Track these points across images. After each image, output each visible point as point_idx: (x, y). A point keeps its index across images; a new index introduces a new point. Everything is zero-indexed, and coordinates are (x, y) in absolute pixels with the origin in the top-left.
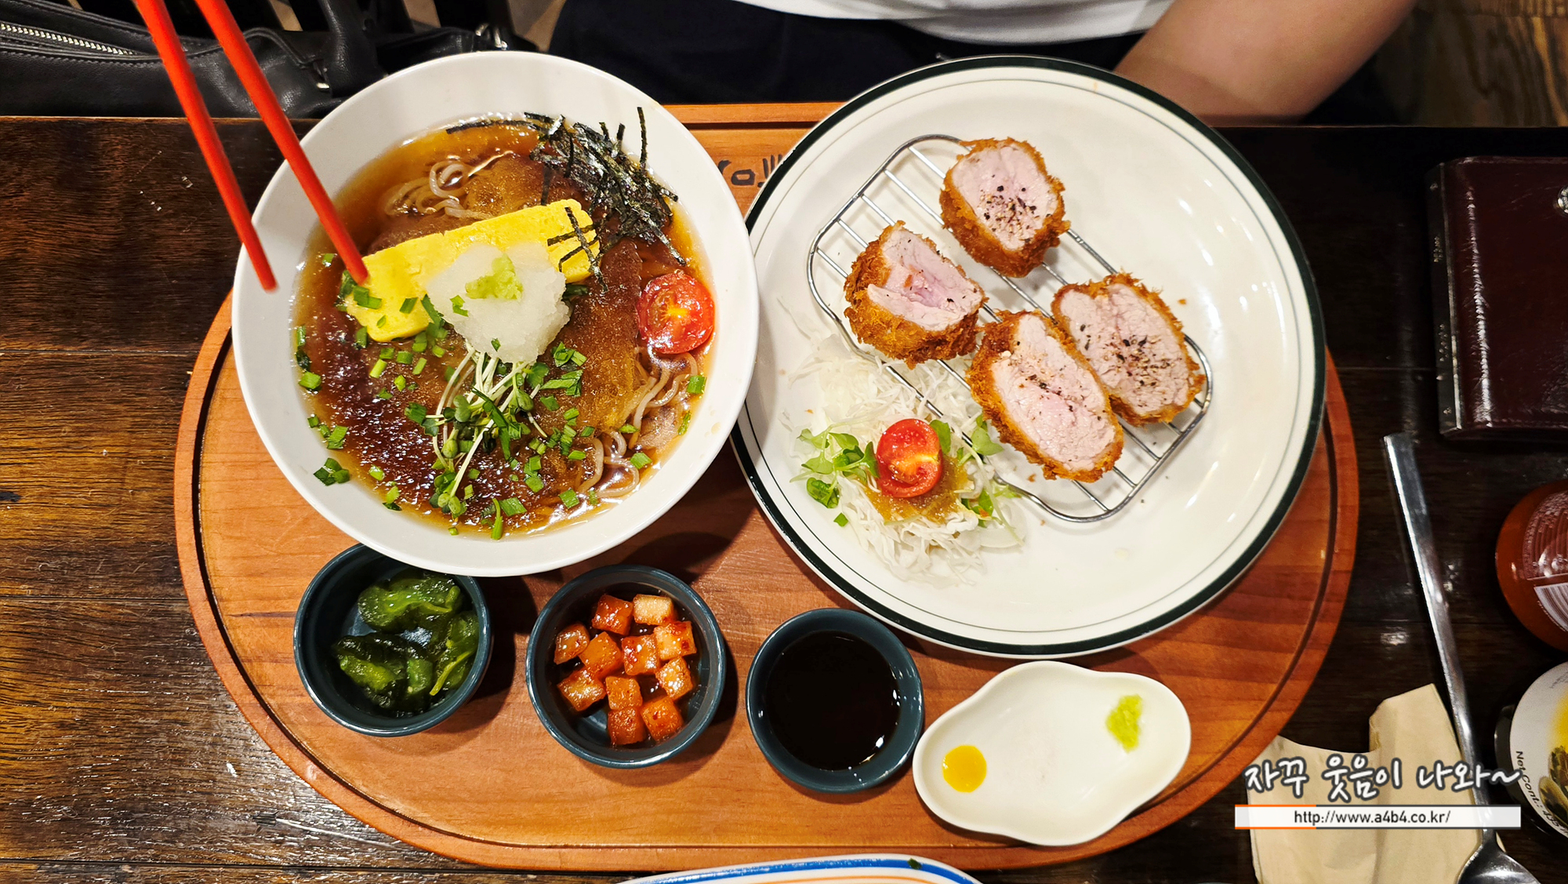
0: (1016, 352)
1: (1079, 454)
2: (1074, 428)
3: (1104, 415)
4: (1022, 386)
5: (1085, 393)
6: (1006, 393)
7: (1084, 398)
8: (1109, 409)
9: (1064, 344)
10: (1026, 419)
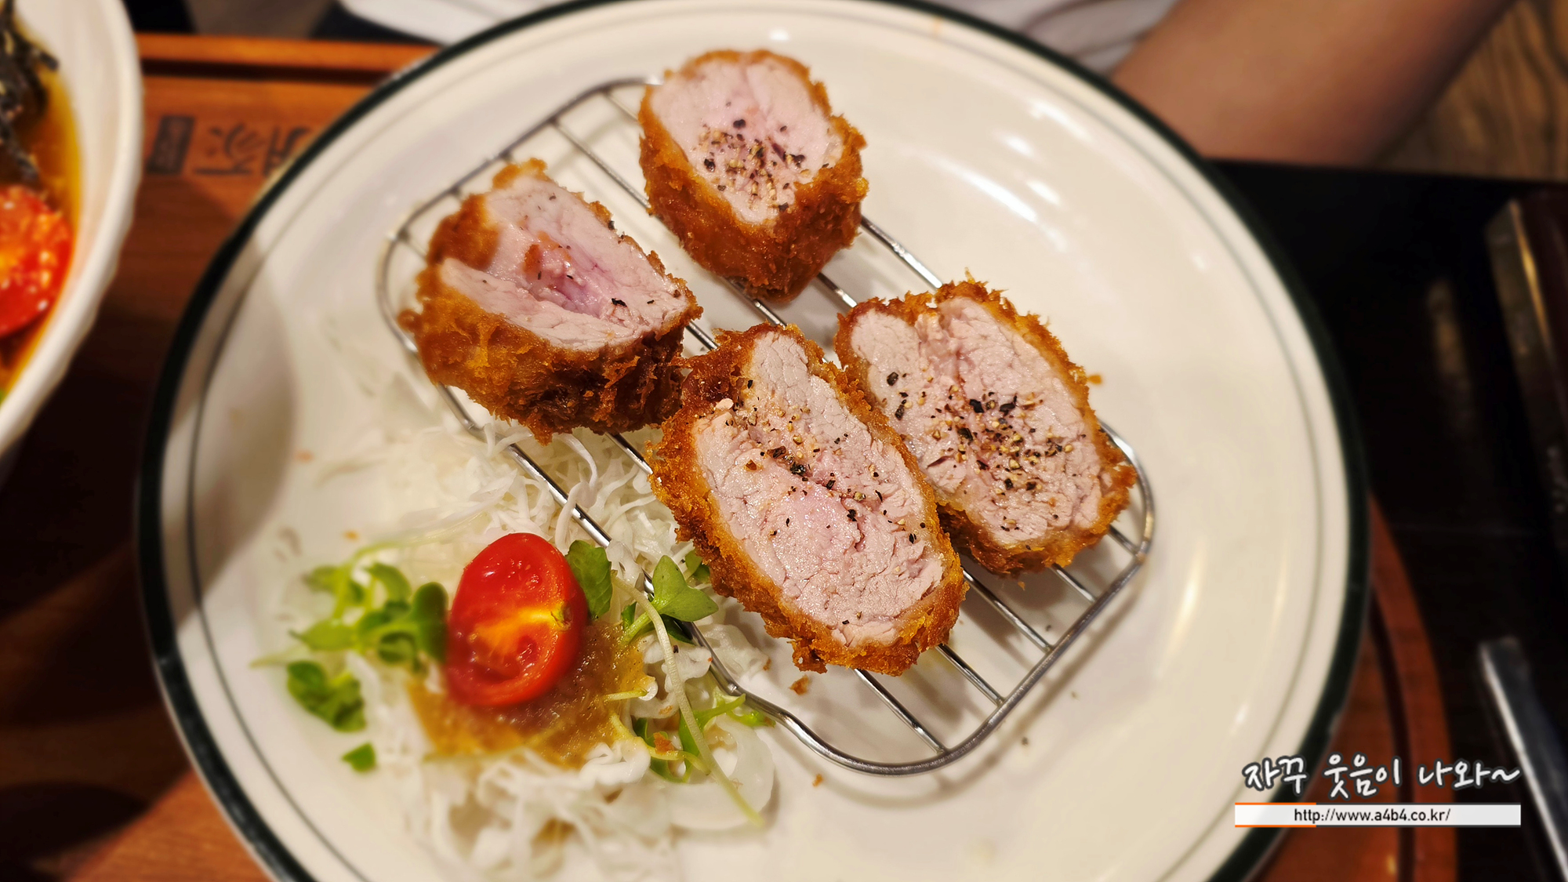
0: (748, 402)
1: (864, 609)
2: (856, 555)
3: (922, 535)
4: (752, 466)
5: (884, 489)
6: (719, 478)
7: (881, 497)
8: (934, 521)
9: (845, 391)
10: (755, 534)
